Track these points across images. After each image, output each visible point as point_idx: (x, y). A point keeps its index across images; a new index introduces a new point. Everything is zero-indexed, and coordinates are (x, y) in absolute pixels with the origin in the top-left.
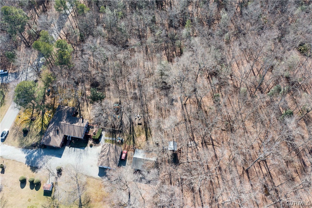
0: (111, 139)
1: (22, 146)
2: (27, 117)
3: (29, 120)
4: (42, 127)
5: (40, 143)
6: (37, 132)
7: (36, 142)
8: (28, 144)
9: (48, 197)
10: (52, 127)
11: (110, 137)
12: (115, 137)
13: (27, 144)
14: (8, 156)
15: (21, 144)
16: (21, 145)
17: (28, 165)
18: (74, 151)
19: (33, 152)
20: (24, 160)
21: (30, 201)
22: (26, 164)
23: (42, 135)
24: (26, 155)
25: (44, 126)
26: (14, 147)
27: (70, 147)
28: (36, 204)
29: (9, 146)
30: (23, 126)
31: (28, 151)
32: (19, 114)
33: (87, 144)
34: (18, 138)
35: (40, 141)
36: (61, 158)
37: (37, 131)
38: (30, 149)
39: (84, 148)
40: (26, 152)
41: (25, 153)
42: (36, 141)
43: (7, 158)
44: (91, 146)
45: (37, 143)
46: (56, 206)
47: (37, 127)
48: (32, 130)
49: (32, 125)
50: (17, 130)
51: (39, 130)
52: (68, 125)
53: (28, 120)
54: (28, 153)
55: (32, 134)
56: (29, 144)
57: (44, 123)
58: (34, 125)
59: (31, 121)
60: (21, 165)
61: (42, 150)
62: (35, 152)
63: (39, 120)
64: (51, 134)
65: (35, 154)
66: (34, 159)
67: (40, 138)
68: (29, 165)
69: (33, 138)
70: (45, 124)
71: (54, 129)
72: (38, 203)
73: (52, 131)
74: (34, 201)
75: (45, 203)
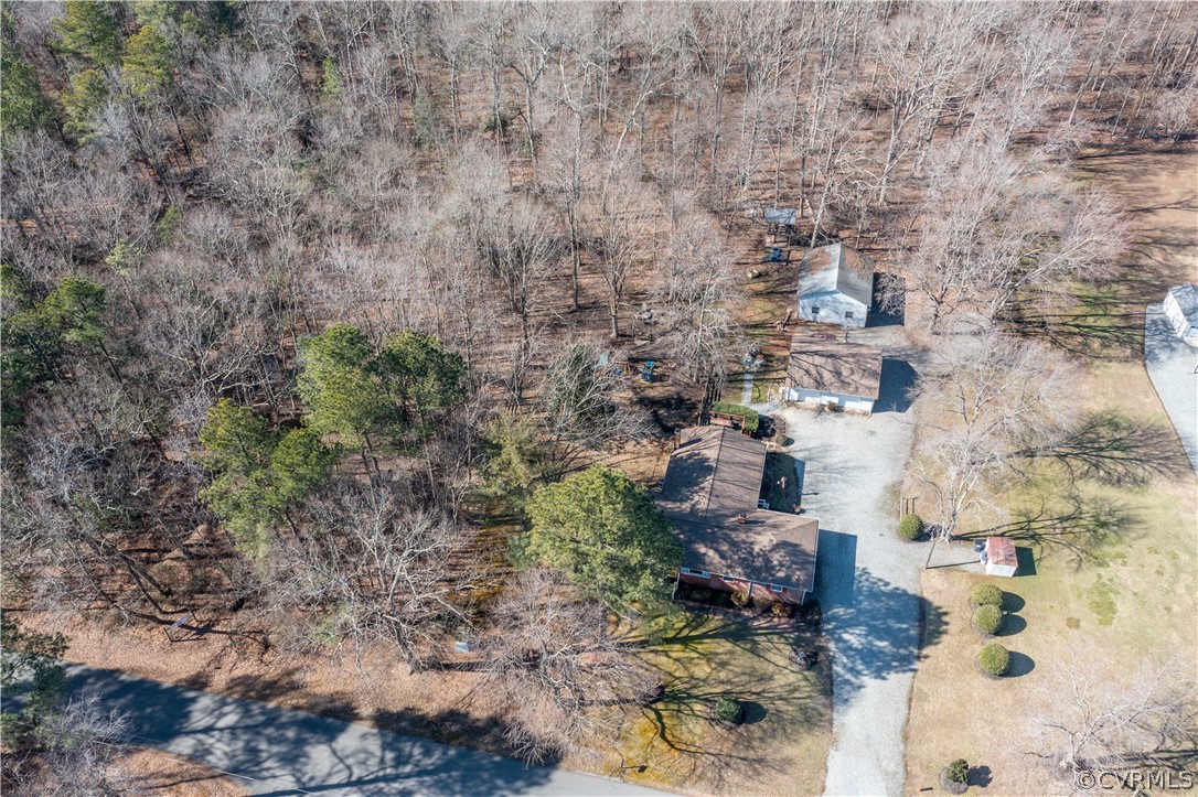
0: (748, 385)
1: (822, 715)
2: (636, 729)
3: (657, 712)
4: (705, 636)
5: (792, 633)
6: (732, 653)
7: (789, 647)
8: (804, 683)
9: (1036, 556)
10: (725, 547)
11: (741, 389)
12: (743, 373)
13: (806, 689)
14: (886, 774)
15: (808, 720)
16: (813, 720)
17: (918, 658)
18: (816, 494)
19: (847, 649)
20: (897, 681)
21: (1078, 621)
22: (915, 670)
23: (750, 628)
24: (869, 682)
25: (695, 628)
26: (832, 752)
27: (803, 511)
28: (1079, 596)
29: (829, 784)
30: (702, 737)
31: (848, 676)
32: (620, 771)
33: (783, 454)
34: (776, 743)
35: (780, 635)
36: (855, 537)
37: (724, 657)
38: (831, 668)
39: (796, 465)
40: (851, 684)
41: (860, 687)
42: (787, 650)
43: (901, 777)
44: (788, 442)
45: (797, 644)
46: (1059, 525)
47: (703, 662)
48: (722, 682)
49: (695, 687)
51: (723, 646)
52: (717, 483)
53: (660, 718)
54: (859, 673)
55: (746, 678)
56: (806, 679)
57: (681, 630)
58: (692, 677)
59: (668, 696)
60: (924, 697)
61: (830, 613)
62: (847, 641)
63: (662, 659)
64: (763, 540)
65: (853, 638)
66: (882, 639)
67: (765, 635)
68: (916, 651)
69: (771, 668)
70: (685, 627)
71: (743, 536)
72: (1075, 587)
73: (752, 543)
74: (1072, 605)
75: (1063, 564)
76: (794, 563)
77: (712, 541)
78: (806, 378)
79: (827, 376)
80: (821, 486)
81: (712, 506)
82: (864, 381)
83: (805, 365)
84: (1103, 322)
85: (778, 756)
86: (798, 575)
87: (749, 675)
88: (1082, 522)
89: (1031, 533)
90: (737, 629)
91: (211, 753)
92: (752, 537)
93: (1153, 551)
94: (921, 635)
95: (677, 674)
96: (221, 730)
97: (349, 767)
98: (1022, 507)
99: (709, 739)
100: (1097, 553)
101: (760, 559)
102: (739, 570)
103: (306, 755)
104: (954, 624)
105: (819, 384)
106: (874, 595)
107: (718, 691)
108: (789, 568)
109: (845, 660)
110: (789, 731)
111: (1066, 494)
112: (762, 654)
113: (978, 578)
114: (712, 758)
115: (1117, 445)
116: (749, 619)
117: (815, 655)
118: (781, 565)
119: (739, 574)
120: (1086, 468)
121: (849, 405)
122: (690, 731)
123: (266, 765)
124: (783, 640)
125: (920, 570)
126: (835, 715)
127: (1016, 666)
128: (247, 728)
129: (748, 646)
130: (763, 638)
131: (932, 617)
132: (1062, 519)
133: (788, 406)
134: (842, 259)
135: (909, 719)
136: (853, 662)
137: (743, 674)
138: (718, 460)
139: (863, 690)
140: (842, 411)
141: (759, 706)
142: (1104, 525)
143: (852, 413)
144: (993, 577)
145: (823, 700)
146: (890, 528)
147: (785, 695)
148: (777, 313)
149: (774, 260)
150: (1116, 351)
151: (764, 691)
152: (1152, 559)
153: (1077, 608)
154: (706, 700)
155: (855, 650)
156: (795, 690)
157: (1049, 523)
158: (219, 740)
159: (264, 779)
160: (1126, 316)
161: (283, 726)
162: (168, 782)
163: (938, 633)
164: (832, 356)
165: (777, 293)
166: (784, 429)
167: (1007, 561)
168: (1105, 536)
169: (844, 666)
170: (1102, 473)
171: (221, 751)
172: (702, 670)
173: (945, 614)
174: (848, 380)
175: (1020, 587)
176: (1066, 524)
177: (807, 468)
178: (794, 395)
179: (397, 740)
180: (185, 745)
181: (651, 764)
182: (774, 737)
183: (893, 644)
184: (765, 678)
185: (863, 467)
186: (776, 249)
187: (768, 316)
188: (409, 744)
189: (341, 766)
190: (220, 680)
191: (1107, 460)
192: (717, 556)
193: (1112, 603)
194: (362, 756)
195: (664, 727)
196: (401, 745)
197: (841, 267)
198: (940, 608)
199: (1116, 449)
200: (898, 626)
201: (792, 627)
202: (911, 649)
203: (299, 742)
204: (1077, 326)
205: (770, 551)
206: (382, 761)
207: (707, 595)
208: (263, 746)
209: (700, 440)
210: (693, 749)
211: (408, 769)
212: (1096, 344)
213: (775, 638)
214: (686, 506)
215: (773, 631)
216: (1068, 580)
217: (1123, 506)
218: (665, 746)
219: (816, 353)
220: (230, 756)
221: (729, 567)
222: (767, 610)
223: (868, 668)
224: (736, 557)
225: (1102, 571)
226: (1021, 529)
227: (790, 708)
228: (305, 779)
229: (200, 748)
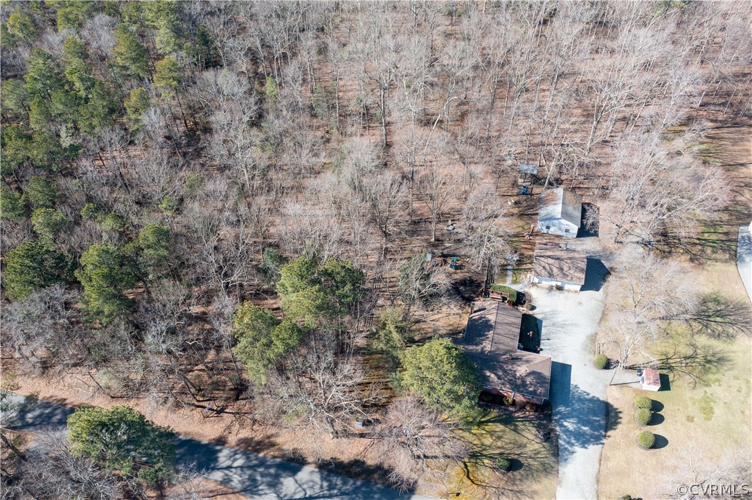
0: (510, 273)
1: (553, 468)
2: (454, 472)
3: (464, 463)
4: (489, 421)
5: (536, 421)
6: (504, 431)
7: (534, 429)
8: (543, 449)
9: (671, 379)
10: (500, 373)
11: (506, 275)
12: (507, 265)
13: (544, 453)
15: (545, 470)
16: (548, 470)
17: (605, 436)
18: (549, 340)
19: (566, 431)
20: (593, 449)
21: (693, 418)
22: (603, 444)
23: (513, 418)
24: (578, 449)
25: (484, 417)
26: (559, 488)
27: (542, 350)
28: (694, 404)
30: (488, 478)
31: (567, 446)
32: (446, 495)
33: (530, 316)
34: (528, 483)
35: (530, 421)
36: (570, 366)
37: (500, 434)
38: (557, 441)
39: (537, 322)
40: (569, 451)
41: (573, 452)
42: (534, 430)
44: (533, 308)
45: (539, 427)
46: (684, 361)
47: (488, 436)
48: (499, 448)
49: (484, 450)
50: (503, 493)
51: (499, 427)
52: (495, 335)
53: (466, 466)
54: (572, 445)
55: (512, 446)
56: (544, 447)
57: (476, 417)
58: (483, 445)
59: (470, 455)
60: (608, 459)
61: (557, 410)
62: (565, 427)
63: (466, 434)
64: (522, 370)
65: (570, 424)
66: (585, 426)
67: (522, 421)
68: (604, 433)
69: (525, 440)
70: (478, 416)
71: (510, 367)
72: (692, 398)
73: (515, 371)
74: (689, 409)
75: (686, 385)
76: (538, 383)
77: (493, 370)
78: (543, 271)
79: (555, 270)
80: (552, 336)
81: (493, 349)
82: (576, 274)
83: (543, 264)
84: (714, 237)
85: (530, 490)
86: (540, 390)
87: (514, 444)
88: (697, 360)
89: (668, 366)
90: (506, 418)
91: (232, 481)
92: (515, 367)
93: (736, 378)
94: (607, 423)
95: (475, 442)
96: (236, 468)
97: (304, 490)
98: (664, 350)
99: (492, 479)
100: (705, 378)
101: (520, 381)
102: (508, 386)
103: (281, 483)
104: (625, 418)
105: (551, 275)
106: (581, 400)
107: (497, 452)
108: (535, 386)
109: (565, 437)
110: (535, 476)
111: (688, 343)
112: (520, 432)
113: (639, 392)
114: (494, 489)
115: (718, 313)
116: (512, 412)
117: (549, 433)
118: (531, 384)
119: (508, 388)
120: (700, 327)
121: (567, 287)
122: (482, 475)
123: (261, 487)
124: (531, 425)
125: (606, 386)
126: (560, 468)
127: (659, 442)
128: (250, 467)
129: (513, 427)
130: (521, 423)
131: (613, 414)
132: (686, 358)
133: (533, 286)
134: (564, 198)
135: (599, 471)
136: (570, 438)
137: (510, 443)
138: (495, 322)
139: (575, 454)
140: (563, 290)
141: (519, 461)
142: (709, 362)
143: (569, 291)
144: (646, 392)
145: (553, 459)
146: (590, 361)
147: (533, 456)
148: (525, 227)
149: (524, 194)
150: (720, 255)
151: (521, 453)
152: (736, 383)
153: (693, 410)
154: (491, 457)
155: (571, 431)
156: (538, 453)
157: (679, 360)
158: (235, 474)
159: (260, 495)
160: (726, 234)
161: (269, 467)
162: (211, 495)
163: (616, 423)
164: (558, 259)
165: (526, 215)
166: (530, 301)
167: (655, 383)
168: (710, 368)
169: (565, 440)
170: (709, 331)
171: (236, 480)
172: (488, 441)
173: (620, 412)
174: (567, 273)
175: (662, 397)
176: (688, 361)
177: (544, 324)
178: (536, 280)
179: (328, 475)
180: (218, 475)
181: (462, 492)
182: (527, 479)
183: (591, 429)
184: (521, 446)
185: (575, 324)
186: (524, 187)
187: (521, 229)
188: (335, 478)
189: (300, 489)
190: (232, 439)
191: (712, 323)
192: (496, 377)
193: (712, 408)
194: (311, 484)
195: (468, 472)
196: (331, 478)
197: (563, 203)
198: (617, 409)
199: (718, 316)
200: (594, 418)
201: (536, 417)
202: (601, 431)
203: (277, 476)
204: (699, 239)
205: (526, 376)
206: (322, 487)
207: (490, 398)
208: (259, 478)
209: (485, 309)
210: (484, 484)
211: (335, 491)
212: (709, 251)
213: (527, 423)
214: (479, 348)
215: (525, 419)
216: (688, 394)
217: (720, 351)
218: (469, 482)
219: (549, 257)
220: (242, 482)
221: (503, 384)
222: (522, 407)
223: (578, 442)
224: (506, 379)
225: (707, 389)
226: (663, 363)
227: (536, 463)
228: (282, 496)
229: (226, 477)
